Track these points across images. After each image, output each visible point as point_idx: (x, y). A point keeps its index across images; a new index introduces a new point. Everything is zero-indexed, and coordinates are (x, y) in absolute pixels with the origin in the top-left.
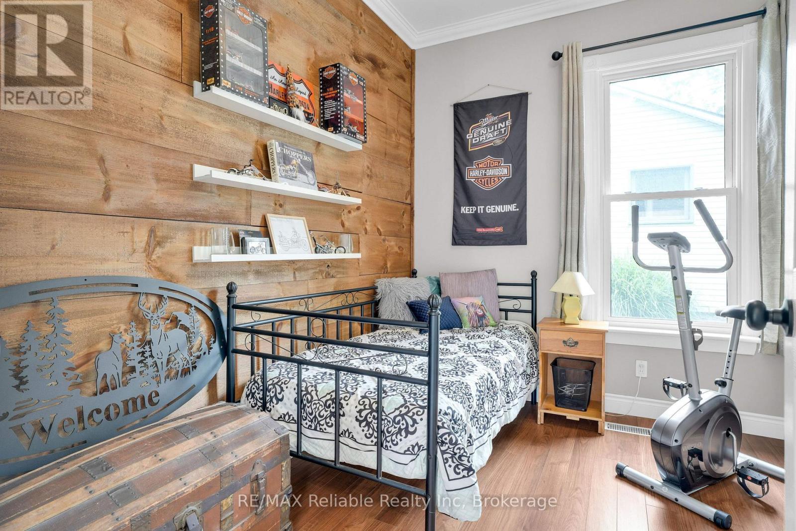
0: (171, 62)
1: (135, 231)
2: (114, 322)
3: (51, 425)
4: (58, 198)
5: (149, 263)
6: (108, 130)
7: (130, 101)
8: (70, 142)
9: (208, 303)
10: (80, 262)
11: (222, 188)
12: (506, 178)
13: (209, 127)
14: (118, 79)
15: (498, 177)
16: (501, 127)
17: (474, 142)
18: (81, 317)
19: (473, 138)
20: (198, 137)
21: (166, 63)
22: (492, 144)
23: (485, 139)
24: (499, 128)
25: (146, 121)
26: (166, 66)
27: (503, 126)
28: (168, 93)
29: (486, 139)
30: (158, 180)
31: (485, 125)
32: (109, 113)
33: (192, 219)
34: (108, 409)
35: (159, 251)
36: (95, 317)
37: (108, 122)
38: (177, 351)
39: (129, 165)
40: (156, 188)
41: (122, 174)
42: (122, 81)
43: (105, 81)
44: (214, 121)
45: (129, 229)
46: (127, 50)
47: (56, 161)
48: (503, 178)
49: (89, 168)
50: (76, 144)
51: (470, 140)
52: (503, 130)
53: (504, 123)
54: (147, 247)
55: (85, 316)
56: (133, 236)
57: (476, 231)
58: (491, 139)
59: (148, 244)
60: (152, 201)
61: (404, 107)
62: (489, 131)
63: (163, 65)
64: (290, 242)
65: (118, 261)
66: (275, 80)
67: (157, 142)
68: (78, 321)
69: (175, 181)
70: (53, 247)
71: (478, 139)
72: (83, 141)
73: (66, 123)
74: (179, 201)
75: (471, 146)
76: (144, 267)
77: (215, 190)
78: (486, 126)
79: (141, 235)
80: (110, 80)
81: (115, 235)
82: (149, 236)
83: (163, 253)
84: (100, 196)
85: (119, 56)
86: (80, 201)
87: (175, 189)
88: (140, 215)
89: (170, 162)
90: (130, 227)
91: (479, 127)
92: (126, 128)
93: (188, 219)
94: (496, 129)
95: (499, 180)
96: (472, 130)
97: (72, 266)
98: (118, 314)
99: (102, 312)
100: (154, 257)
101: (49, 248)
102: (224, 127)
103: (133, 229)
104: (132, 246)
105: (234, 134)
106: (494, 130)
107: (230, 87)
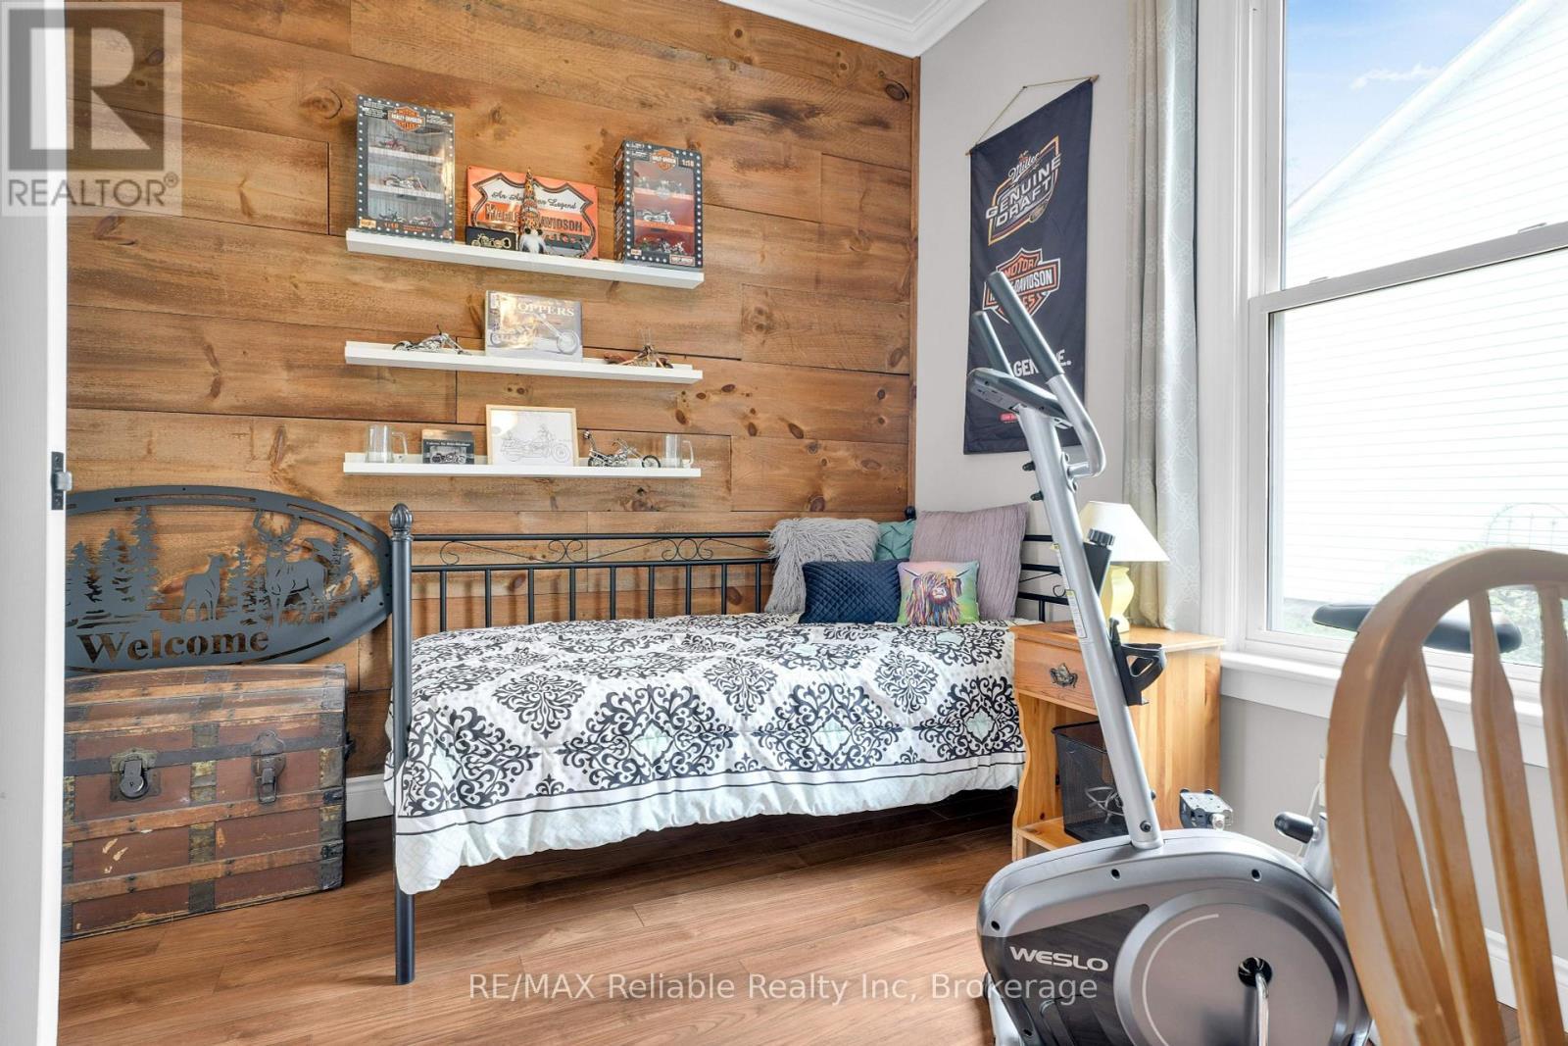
0: (310, 212)
1: (255, 432)
2: (225, 543)
3: (121, 644)
4: (155, 396)
5: (275, 473)
6: (219, 312)
7: (248, 272)
8: (172, 332)
9: (370, 532)
10: (182, 468)
11: (397, 371)
12: (1049, 292)
13: (374, 288)
14: (233, 249)
15: (1035, 293)
16: (1043, 176)
17: (999, 224)
18: (181, 532)
19: (999, 214)
20: (357, 303)
21: (303, 215)
22: (1028, 220)
23: (1016, 211)
24: (1040, 179)
25: (271, 294)
26: (303, 218)
27: (1046, 174)
28: (307, 252)
29: (1019, 212)
30: (290, 367)
31: (1017, 180)
32: (220, 291)
33: (345, 416)
34: (193, 640)
35: (290, 459)
36: (200, 534)
37: (219, 302)
38: (305, 588)
39: (247, 351)
40: (287, 378)
41: (236, 363)
42: (238, 250)
43: (215, 254)
44: (386, 279)
45: (246, 430)
46: (247, 211)
47: (154, 356)
48: (1043, 294)
49: (193, 360)
50: (179, 333)
51: (991, 220)
52: (1046, 182)
53: (1048, 166)
54: (273, 453)
55: (187, 532)
56: (252, 438)
57: (999, 420)
58: (1027, 209)
59: (275, 449)
60: (281, 394)
61: (883, 181)
62: (1024, 192)
63: (298, 218)
64: (527, 448)
65: (230, 469)
66: (504, 197)
67: (291, 319)
68: (179, 536)
69: (316, 367)
70: (149, 451)
71: (1006, 214)
72: (188, 329)
73: (166, 310)
74: (323, 391)
75: (992, 234)
76: (268, 478)
77: (387, 374)
78: (1019, 182)
79: (265, 438)
80: (223, 251)
81: (227, 437)
82: (277, 439)
83: (296, 461)
84: (208, 391)
85: (235, 221)
86: (182, 398)
87: (317, 377)
88: (262, 412)
89: (310, 342)
90: (248, 429)
91: (1008, 187)
92: (243, 307)
93: (339, 416)
94: (1035, 183)
95: (1036, 298)
96: (997, 197)
97: (172, 473)
98: (231, 533)
99: (208, 528)
100: (283, 465)
101: (145, 452)
102: (402, 284)
103: (251, 429)
104: (251, 451)
105: (422, 292)
106: (1032, 188)
107: (374, 227)
